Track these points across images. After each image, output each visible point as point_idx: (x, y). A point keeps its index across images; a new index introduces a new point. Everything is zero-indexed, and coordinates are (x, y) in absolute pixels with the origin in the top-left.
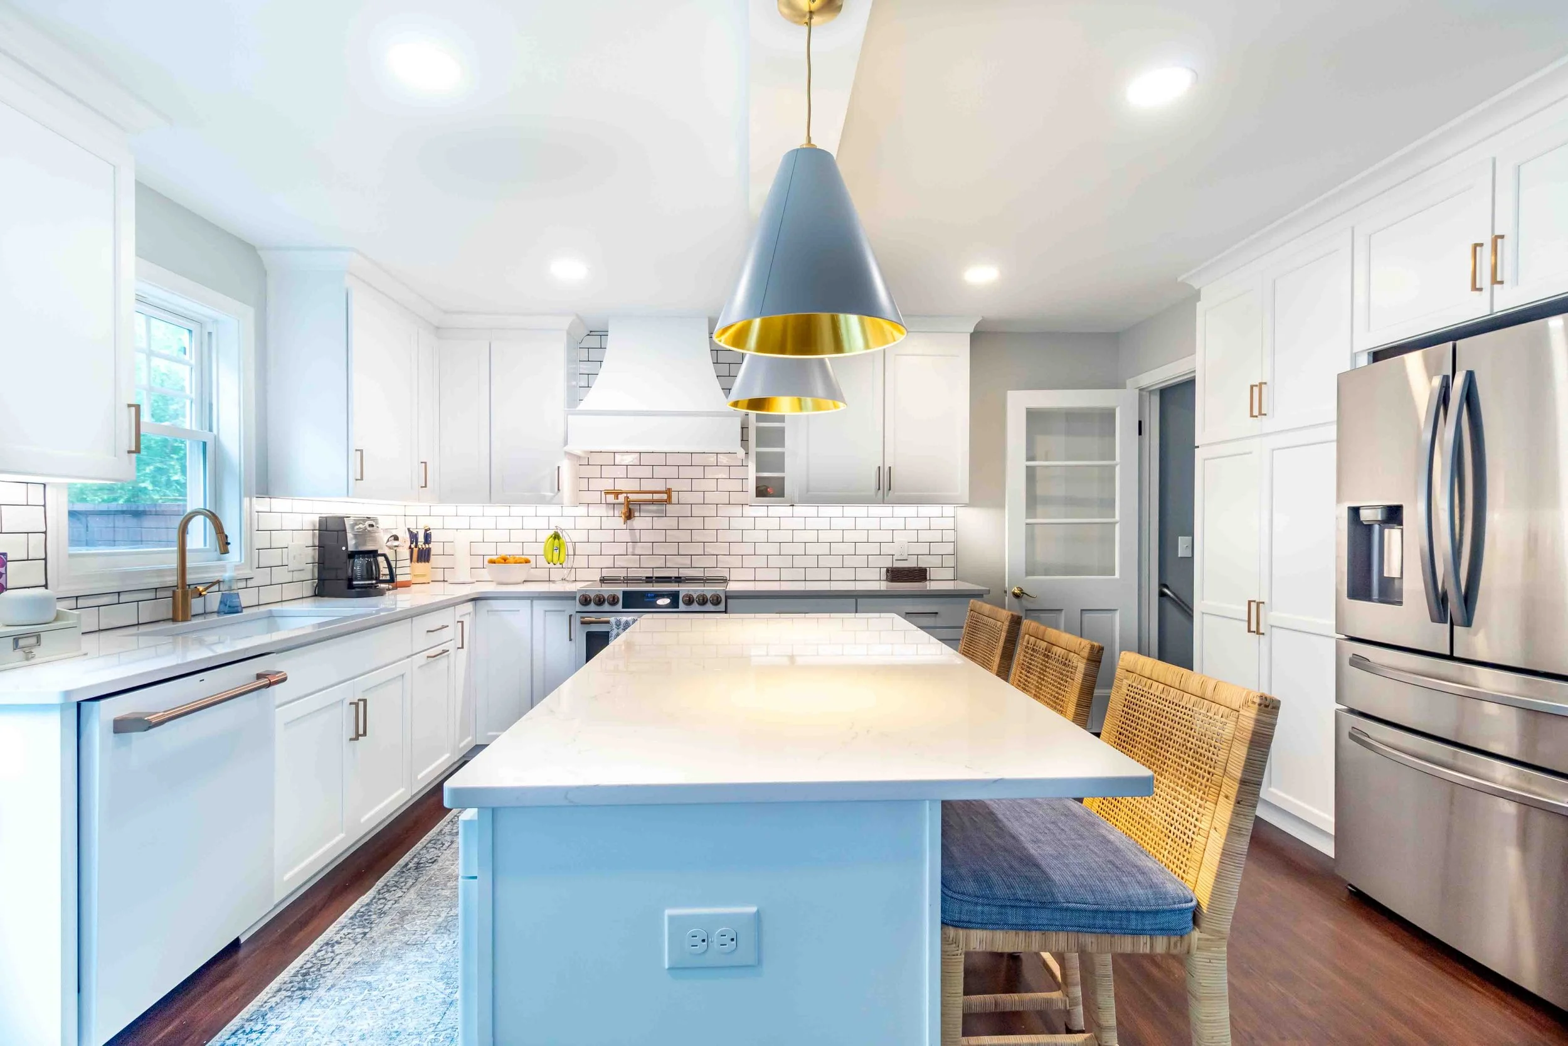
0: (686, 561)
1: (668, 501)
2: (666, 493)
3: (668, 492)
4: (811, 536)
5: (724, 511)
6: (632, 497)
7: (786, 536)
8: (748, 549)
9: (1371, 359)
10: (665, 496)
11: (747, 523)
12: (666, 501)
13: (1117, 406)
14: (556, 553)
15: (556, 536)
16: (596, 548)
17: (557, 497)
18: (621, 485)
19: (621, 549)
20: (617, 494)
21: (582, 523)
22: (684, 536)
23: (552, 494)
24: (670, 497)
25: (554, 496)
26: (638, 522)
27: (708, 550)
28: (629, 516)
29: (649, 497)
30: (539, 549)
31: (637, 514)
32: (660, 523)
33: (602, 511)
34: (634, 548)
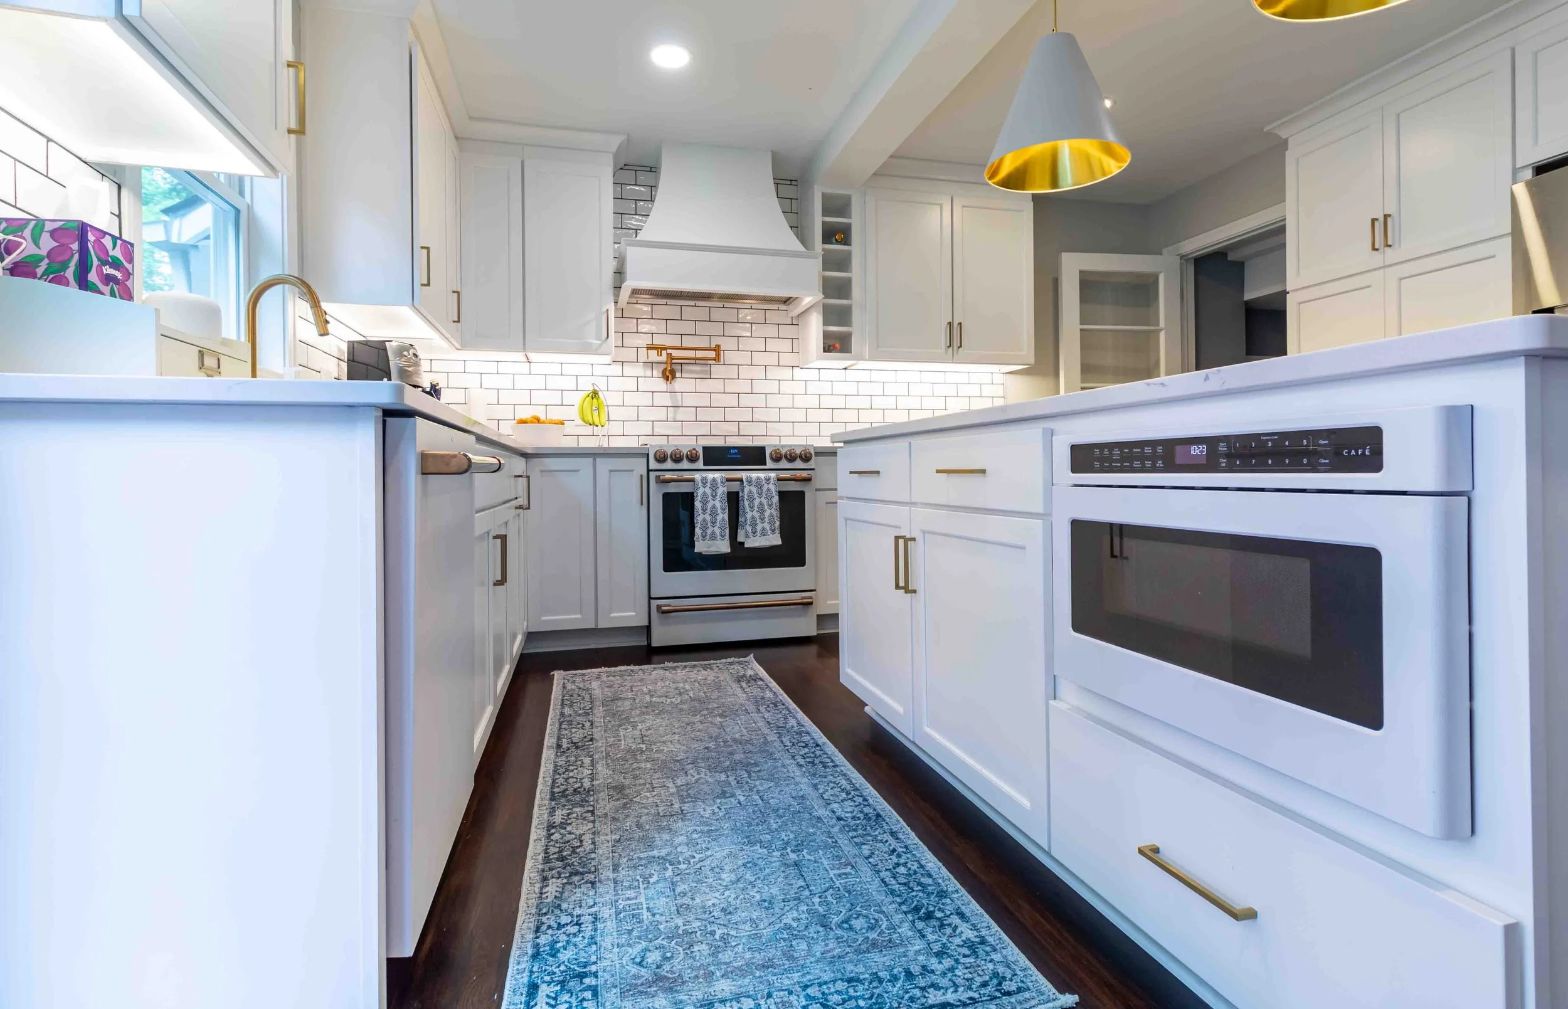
0: (733, 428)
1: (716, 359)
2: (715, 350)
3: (717, 349)
4: (864, 403)
5: (774, 373)
6: (675, 353)
7: (838, 402)
8: (799, 416)
9: (1535, 174)
10: (712, 354)
11: (799, 388)
12: (715, 360)
13: (1161, 272)
14: (596, 414)
15: (595, 394)
16: (631, 413)
17: (604, 345)
18: (659, 341)
19: (661, 414)
20: (660, 349)
21: (616, 384)
22: (731, 400)
23: (599, 342)
24: (718, 355)
25: (601, 345)
26: (679, 384)
27: (757, 417)
28: (669, 375)
29: (691, 354)
30: (573, 413)
31: (678, 375)
32: (703, 385)
33: (639, 370)
34: (675, 413)
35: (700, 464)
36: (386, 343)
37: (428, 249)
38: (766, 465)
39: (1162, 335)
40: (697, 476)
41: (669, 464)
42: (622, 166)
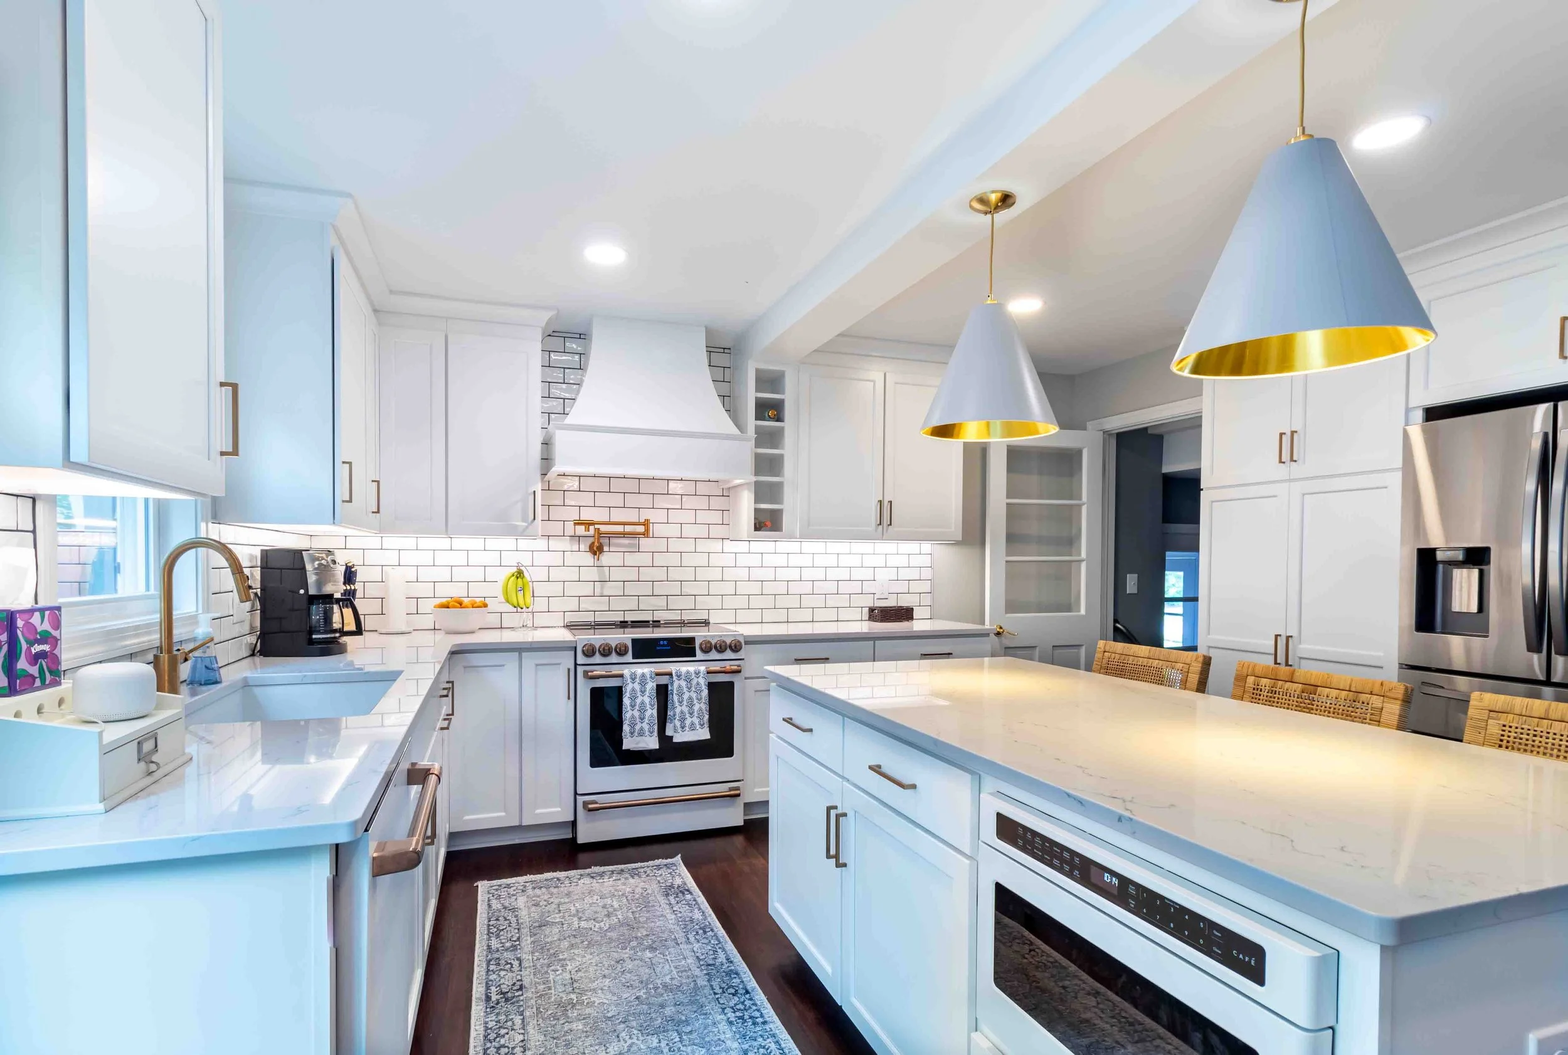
0: (661, 602)
1: (646, 534)
2: (644, 525)
3: (646, 524)
4: (794, 574)
5: (702, 546)
6: (603, 528)
7: (768, 574)
8: (729, 588)
10: (641, 529)
11: (728, 560)
12: (644, 535)
13: (1084, 447)
14: (520, 594)
15: (520, 574)
16: (557, 589)
17: (530, 527)
18: (587, 515)
19: (587, 589)
20: (588, 524)
21: (542, 559)
22: (660, 574)
23: (526, 524)
24: (647, 530)
25: (527, 527)
26: (606, 558)
27: (686, 590)
28: (596, 550)
29: (620, 528)
30: (497, 590)
31: (606, 549)
32: (631, 559)
33: (565, 544)
34: (602, 588)
35: (629, 658)
36: (303, 552)
37: (350, 463)
38: (695, 656)
39: (1084, 509)
40: (626, 671)
41: (598, 659)
42: (551, 333)
